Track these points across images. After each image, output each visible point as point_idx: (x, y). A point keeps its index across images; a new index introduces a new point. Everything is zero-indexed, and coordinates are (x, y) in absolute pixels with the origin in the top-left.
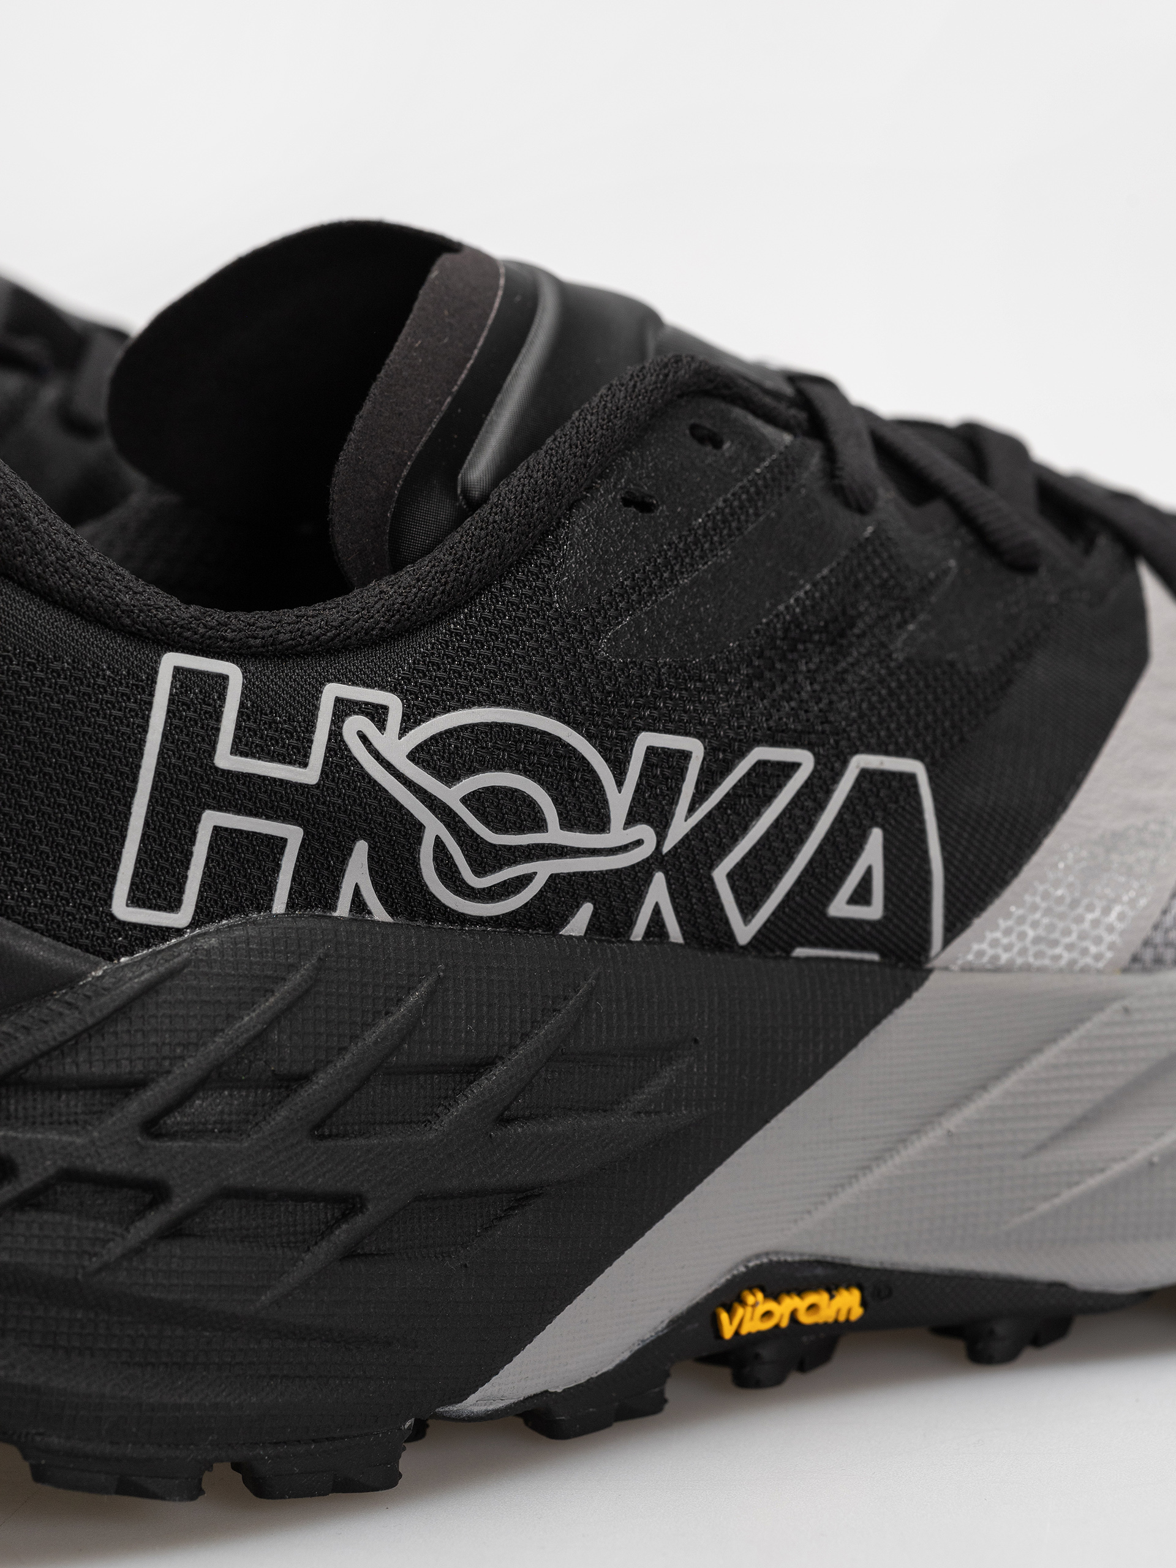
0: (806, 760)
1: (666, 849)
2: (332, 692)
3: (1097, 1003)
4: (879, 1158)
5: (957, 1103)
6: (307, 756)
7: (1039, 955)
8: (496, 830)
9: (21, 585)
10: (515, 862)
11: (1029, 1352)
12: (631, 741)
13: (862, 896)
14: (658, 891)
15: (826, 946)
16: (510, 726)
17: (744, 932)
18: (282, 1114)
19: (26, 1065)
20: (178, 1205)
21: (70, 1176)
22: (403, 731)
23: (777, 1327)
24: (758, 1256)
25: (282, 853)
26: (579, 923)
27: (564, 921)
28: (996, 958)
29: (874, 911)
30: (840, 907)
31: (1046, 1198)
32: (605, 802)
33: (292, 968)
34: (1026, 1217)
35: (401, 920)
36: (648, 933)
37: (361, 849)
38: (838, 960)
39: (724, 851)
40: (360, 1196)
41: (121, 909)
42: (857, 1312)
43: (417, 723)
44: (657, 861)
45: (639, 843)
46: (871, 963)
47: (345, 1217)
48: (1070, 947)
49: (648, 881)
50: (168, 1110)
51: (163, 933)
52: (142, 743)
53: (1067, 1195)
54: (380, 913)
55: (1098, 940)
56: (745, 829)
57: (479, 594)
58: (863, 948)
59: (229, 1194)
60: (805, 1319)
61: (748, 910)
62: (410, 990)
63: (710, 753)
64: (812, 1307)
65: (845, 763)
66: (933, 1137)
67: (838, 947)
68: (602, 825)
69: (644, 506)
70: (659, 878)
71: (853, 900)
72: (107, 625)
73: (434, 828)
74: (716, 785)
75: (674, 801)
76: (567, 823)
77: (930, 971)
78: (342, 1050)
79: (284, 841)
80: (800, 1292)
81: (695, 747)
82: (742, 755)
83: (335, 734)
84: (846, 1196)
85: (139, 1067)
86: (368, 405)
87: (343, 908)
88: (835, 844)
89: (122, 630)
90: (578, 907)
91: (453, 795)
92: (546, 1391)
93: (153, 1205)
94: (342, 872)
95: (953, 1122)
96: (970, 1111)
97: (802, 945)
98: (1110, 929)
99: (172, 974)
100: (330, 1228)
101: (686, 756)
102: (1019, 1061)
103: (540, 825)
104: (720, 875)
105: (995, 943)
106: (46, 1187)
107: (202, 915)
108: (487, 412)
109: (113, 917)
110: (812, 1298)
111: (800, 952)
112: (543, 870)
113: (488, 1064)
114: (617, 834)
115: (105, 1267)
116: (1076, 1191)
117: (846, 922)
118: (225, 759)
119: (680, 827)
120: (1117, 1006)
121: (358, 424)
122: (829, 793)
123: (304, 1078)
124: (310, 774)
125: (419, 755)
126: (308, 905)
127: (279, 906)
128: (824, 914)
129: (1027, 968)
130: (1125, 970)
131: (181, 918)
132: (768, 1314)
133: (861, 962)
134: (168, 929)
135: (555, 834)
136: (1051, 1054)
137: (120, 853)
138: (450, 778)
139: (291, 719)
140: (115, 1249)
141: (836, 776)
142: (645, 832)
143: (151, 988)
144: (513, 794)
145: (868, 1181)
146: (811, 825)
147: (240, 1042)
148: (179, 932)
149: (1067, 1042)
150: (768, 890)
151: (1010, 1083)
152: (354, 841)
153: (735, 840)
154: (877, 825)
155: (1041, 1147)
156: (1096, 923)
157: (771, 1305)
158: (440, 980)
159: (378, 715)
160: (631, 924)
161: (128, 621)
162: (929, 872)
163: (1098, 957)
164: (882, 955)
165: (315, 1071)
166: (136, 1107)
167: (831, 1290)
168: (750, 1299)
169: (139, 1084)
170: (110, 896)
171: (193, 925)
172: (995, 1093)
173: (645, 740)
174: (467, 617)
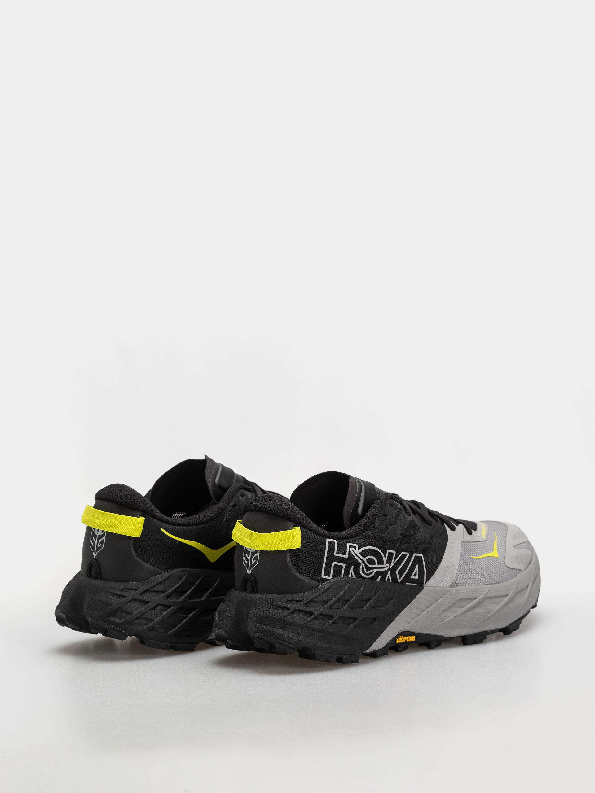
0: (408, 554)
1: (390, 568)
2: (349, 544)
3: (447, 592)
4: (418, 616)
5: (428, 607)
6: (346, 554)
7: (438, 584)
8: (370, 565)
9: (307, 529)
10: (372, 570)
11: (436, 648)
12: (386, 551)
13: (415, 575)
14: (389, 574)
15: (410, 583)
16: (372, 549)
17: (399, 581)
18: (346, 606)
19: (314, 598)
20: (335, 618)
21: (321, 614)
22: (358, 550)
23: (403, 642)
24: (402, 630)
25: (342, 568)
26: (379, 579)
27: (377, 579)
28: (432, 585)
29: (417, 577)
30: (412, 577)
31: (441, 622)
32: (383, 560)
33: (346, 585)
34: (438, 625)
35: (357, 578)
36: (387, 581)
37: (353, 567)
38: (411, 585)
39: (398, 568)
40: (357, 618)
41: (323, 576)
42: (414, 640)
43: (360, 549)
44: (389, 569)
45: (387, 567)
46: (416, 585)
47: (354, 621)
48: (442, 583)
49: (388, 572)
50: (333, 605)
51: (328, 580)
52: (325, 552)
53: (443, 622)
54: (354, 577)
55: (446, 582)
56: (400, 565)
57: (366, 530)
58: (415, 583)
59: (341, 617)
60: (407, 641)
61: (400, 577)
62: (361, 588)
63: (396, 553)
64: (409, 639)
65: (413, 555)
66: (425, 612)
67: (411, 583)
68: (382, 564)
69: (386, 516)
70: (389, 572)
71: (414, 576)
72: (319, 535)
73: (362, 564)
74: (397, 558)
75: (392, 560)
76: (378, 564)
77: (424, 587)
78: (353, 597)
79: (343, 566)
80: (407, 636)
81: (394, 552)
82: (400, 553)
83: (349, 550)
84: (413, 621)
85: (328, 598)
86: (346, 501)
87: (350, 576)
88: (412, 567)
89: (321, 535)
90: (379, 576)
91: (365, 559)
92: (376, 650)
93: (331, 619)
94: (350, 571)
95: (428, 610)
96: (430, 608)
97: (407, 583)
98: (448, 581)
99: (331, 585)
100: (353, 623)
101: (393, 553)
102: (436, 601)
103: (375, 564)
104: (397, 572)
105: (432, 583)
106: (317, 616)
107: (333, 577)
108: (359, 502)
109: (322, 577)
110: (408, 637)
111: (406, 584)
112: (375, 570)
113: (370, 599)
114: (384, 565)
115: (326, 627)
116: (445, 621)
117: (413, 579)
118: (336, 554)
119: (392, 564)
120: (449, 592)
121: (346, 504)
122: (411, 559)
123: (349, 601)
124: (346, 556)
125: (361, 553)
126: (345, 576)
127: (342, 576)
128: (410, 578)
129: (437, 587)
130: (450, 587)
131: (330, 578)
132: (403, 640)
133: (415, 585)
134: (328, 579)
135: (377, 565)
136: (441, 600)
137: (322, 568)
138: (364, 557)
139: (344, 548)
140: (327, 625)
141: (412, 557)
142: (388, 565)
143: (329, 587)
144: (372, 559)
145: (416, 619)
146: (409, 564)
147: (341, 595)
148: (330, 580)
149: (443, 598)
150: (403, 574)
151: (435, 604)
152: (352, 566)
153: (399, 566)
154: (417, 564)
155: (440, 614)
156: (446, 579)
157: (403, 638)
158: (364, 587)
159: (355, 547)
160: (385, 579)
161: (322, 534)
162: (424, 571)
163: (446, 585)
164: (417, 584)
165: (350, 600)
166: (329, 604)
167: (411, 636)
168: (401, 637)
169: (328, 601)
170: (321, 574)
171: (332, 579)
172: (433, 605)
173: (388, 551)
174: (365, 533)
